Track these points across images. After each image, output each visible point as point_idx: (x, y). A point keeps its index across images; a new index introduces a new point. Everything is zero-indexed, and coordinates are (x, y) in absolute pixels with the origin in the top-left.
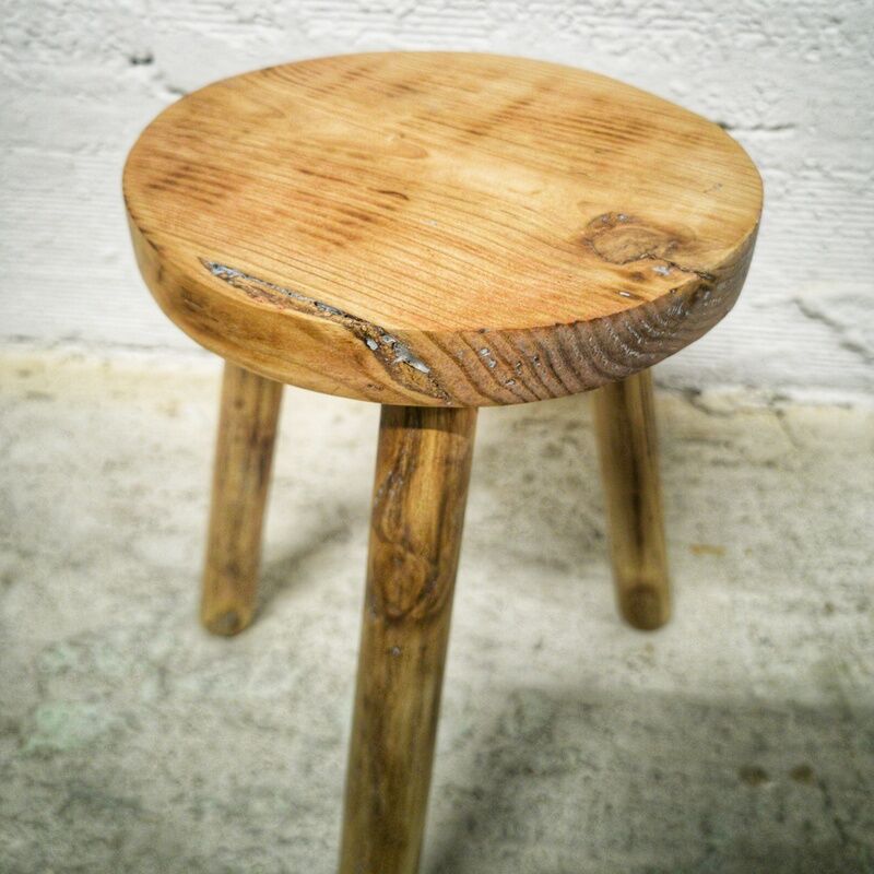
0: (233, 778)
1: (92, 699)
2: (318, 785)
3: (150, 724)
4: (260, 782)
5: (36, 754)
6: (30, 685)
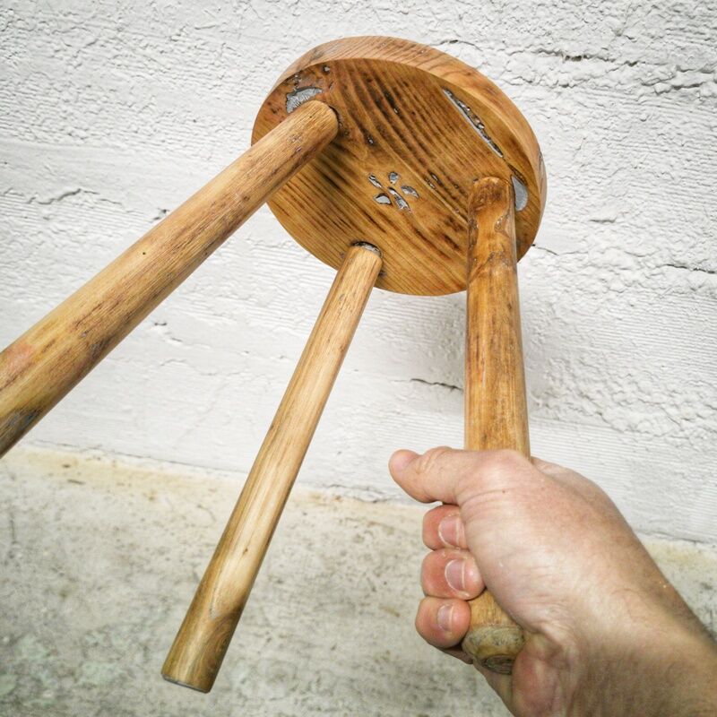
0: (179, 703)
1: (111, 661)
2: (220, 709)
3: (140, 675)
4: (192, 706)
5: (84, 686)
6: (79, 651)
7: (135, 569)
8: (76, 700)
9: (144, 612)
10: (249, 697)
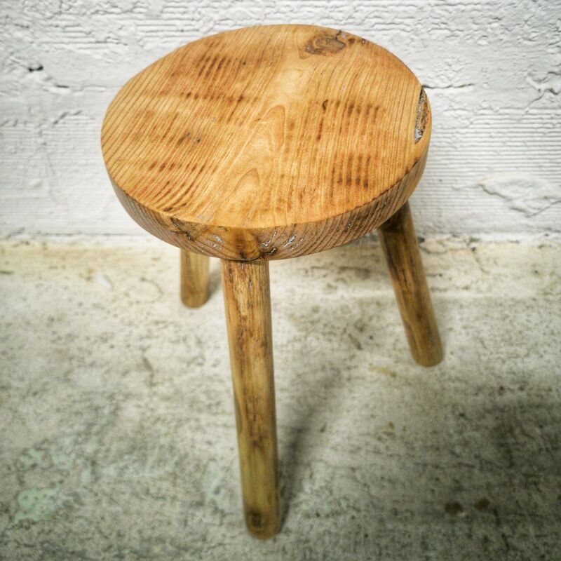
0: (140, 532)
1: (52, 485)
2: (191, 533)
3: (88, 500)
4: (156, 534)
5: (21, 525)
6: (13, 478)
7: (75, 363)
8: (11, 545)
9: (88, 416)
10: (227, 511)
